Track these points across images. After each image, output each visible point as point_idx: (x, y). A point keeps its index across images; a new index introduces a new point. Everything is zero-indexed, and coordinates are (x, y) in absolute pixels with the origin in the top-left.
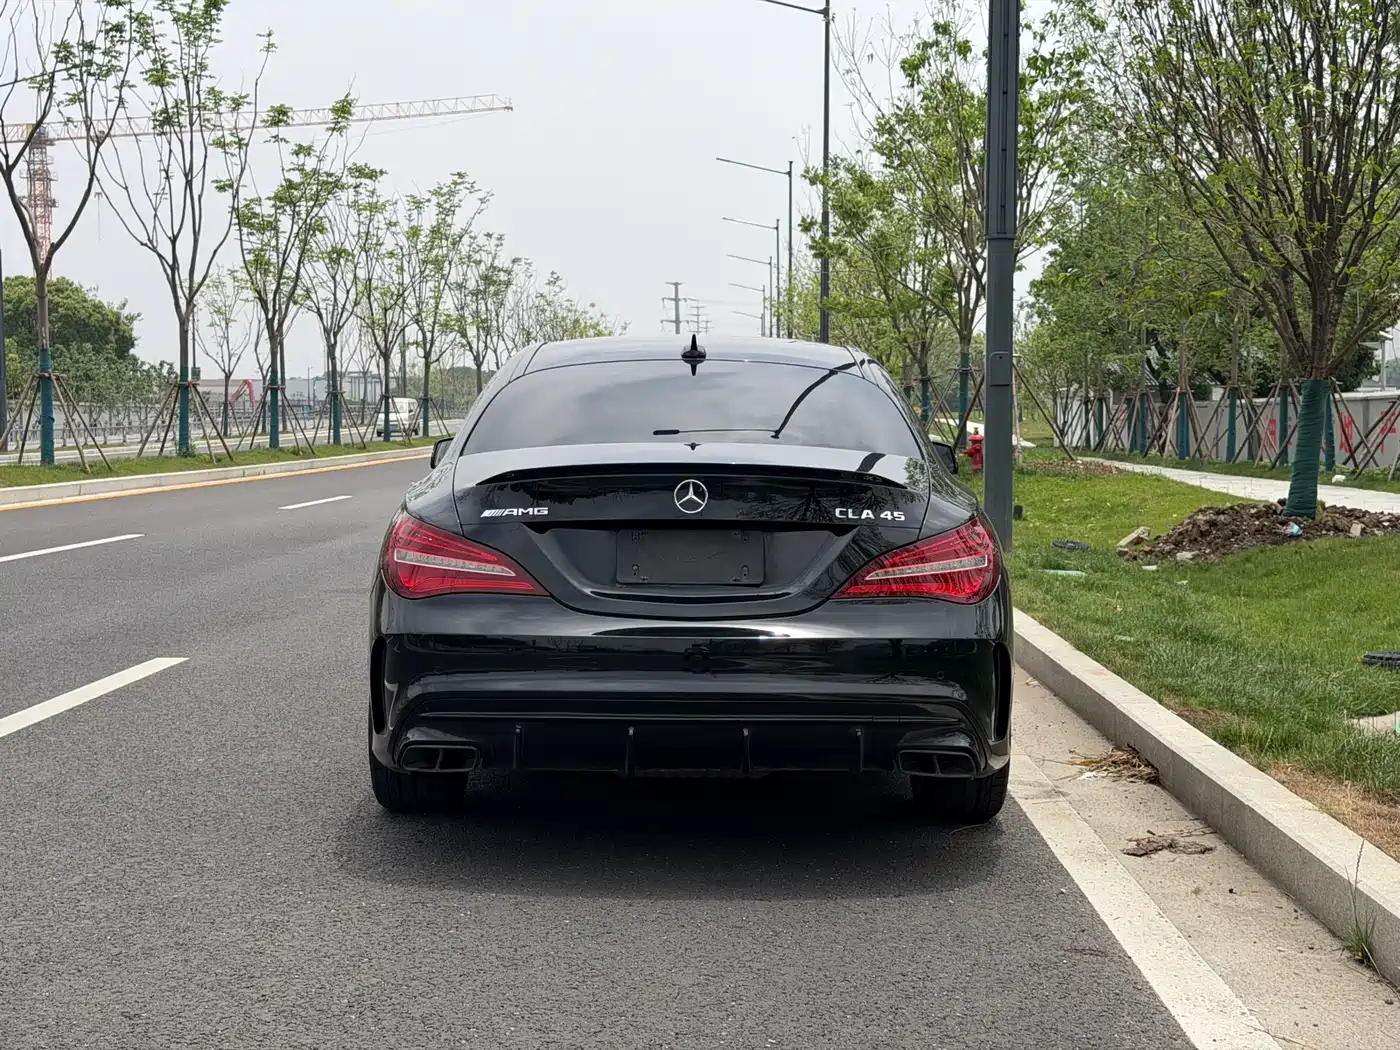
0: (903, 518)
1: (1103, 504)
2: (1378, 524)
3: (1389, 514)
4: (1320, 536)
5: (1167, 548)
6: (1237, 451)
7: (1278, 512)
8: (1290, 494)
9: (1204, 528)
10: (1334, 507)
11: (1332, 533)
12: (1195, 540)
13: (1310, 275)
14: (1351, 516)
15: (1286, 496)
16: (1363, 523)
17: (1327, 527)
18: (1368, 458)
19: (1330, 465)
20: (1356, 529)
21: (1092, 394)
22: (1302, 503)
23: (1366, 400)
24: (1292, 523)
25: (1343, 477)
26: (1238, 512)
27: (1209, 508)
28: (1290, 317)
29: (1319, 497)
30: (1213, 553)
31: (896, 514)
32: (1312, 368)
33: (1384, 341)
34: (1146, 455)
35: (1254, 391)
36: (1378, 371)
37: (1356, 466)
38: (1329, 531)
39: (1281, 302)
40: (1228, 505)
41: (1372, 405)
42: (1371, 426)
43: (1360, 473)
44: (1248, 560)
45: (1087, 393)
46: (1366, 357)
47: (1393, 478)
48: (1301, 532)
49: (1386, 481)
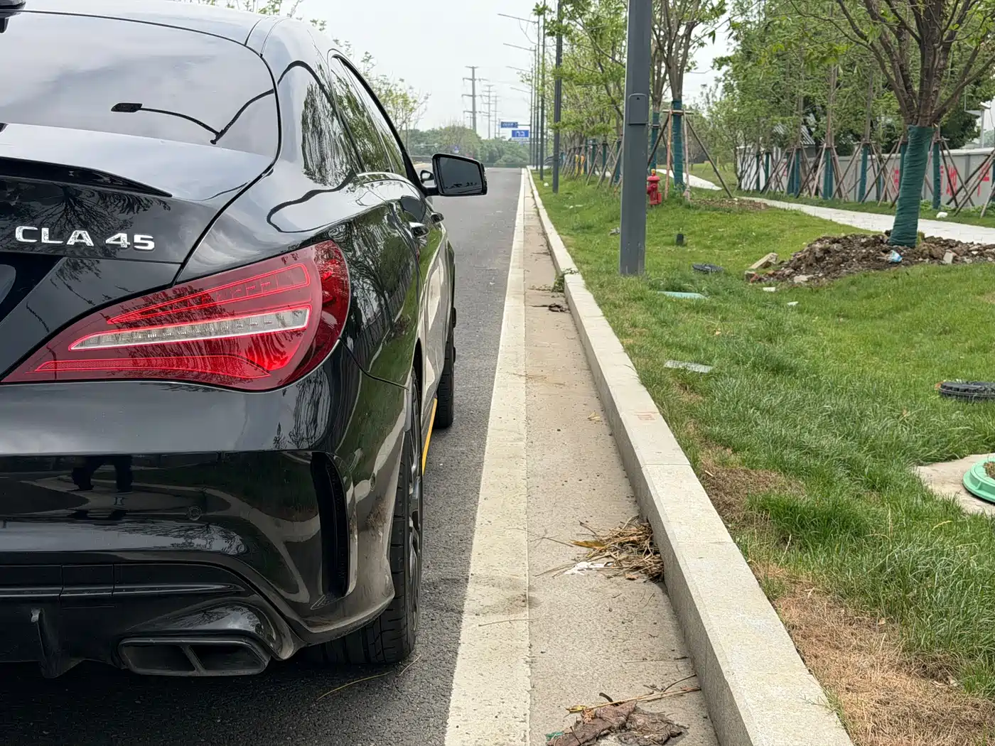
0: (151, 245)
1: (750, 234)
2: (968, 253)
3: (978, 244)
4: (916, 263)
5: (787, 272)
6: (866, 193)
7: (885, 241)
8: (895, 226)
9: (819, 255)
10: (932, 237)
11: (927, 260)
12: (811, 265)
13: (920, 33)
14: (945, 245)
15: (891, 228)
16: (954, 251)
17: (924, 255)
18: (966, 198)
19: (937, 205)
20: (949, 257)
21: (762, 149)
22: (905, 236)
23: (969, 155)
24: (893, 251)
25: (946, 214)
26: (850, 241)
27: (825, 238)
28: (902, 72)
29: (919, 229)
30: (825, 276)
31: (137, 238)
32: (918, 116)
33: (983, 110)
34: (798, 197)
35: (883, 147)
36: (977, 135)
37: (957, 205)
38: (924, 258)
39: (895, 57)
40: (843, 235)
41: (972, 159)
42: (970, 174)
43: (959, 211)
44: (853, 283)
45: (759, 149)
46: (970, 122)
47: (984, 215)
48: (901, 259)
49: (979, 217)
